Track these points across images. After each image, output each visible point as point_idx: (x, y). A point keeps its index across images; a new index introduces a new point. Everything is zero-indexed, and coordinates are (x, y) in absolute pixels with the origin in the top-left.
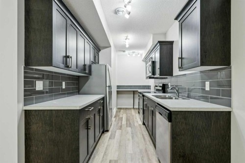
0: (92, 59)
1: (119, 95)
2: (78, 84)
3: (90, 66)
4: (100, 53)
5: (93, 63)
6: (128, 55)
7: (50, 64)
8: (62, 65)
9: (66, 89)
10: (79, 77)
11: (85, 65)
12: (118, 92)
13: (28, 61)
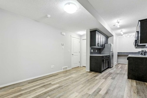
0: (105, 42)
1: (119, 57)
2: (100, 51)
3: (104, 45)
4: (108, 39)
5: (105, 43)
6: (125, 37)
7: (95, 46)
8: (97, 46)
9: (97, 52)
10: (100, 48)
11: (103, 45)
12: (118, 56)
13: (91, 45)
